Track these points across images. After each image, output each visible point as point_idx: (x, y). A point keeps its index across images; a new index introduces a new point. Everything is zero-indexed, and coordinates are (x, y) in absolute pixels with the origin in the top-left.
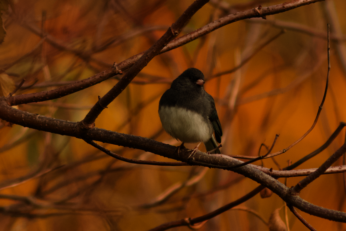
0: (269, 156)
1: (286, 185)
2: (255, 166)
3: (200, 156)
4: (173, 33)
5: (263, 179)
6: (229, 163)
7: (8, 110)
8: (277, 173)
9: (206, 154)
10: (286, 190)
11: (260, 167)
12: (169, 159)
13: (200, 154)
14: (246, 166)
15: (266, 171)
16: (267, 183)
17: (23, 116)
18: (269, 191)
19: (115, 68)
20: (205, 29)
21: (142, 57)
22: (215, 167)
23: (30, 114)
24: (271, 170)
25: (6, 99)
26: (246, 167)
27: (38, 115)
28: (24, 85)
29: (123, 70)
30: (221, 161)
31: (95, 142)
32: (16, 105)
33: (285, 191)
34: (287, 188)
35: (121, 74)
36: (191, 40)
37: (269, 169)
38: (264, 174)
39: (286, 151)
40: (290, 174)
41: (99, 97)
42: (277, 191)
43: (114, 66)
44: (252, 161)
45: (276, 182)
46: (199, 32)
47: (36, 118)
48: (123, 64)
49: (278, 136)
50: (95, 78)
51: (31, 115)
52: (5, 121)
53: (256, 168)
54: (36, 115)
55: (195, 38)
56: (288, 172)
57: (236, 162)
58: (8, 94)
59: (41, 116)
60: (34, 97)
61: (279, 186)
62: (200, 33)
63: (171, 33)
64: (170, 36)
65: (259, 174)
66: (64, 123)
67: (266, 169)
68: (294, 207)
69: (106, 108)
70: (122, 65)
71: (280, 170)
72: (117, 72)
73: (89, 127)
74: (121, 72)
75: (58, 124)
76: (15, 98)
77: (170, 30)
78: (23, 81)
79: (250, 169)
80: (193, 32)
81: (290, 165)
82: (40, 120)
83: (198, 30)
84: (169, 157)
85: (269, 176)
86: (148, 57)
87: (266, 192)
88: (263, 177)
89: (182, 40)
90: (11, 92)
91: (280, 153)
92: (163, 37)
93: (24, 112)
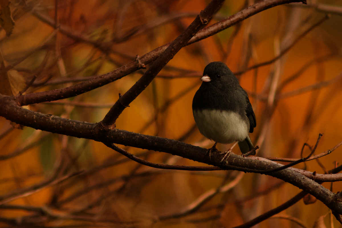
0: (312, 157)
1: (331, 190)
2: (297, 170)
3: (234, 159)
4: (202, 21)
5: (305, 184)
6: (267, 166)
7: (18, 111)
8: (321, 177)
9: (241, 157)
10: (332, 196)
11: (301, 171)
12: (200, 163)
13: (234, 157)
14: (286, 169)
15: (309, 175)
16: (310, 188)
17: (34, 118)
18: (314, 198)
19: (138, 62)
20: (238, 16)
21: (167, 48)
22: (251, 172)
23: (43, 114)
24: (314, 174)
25: (15, 98)
26: (286, 171)
27: (52, 116)
28: (36, 82)
29: (146, 63)
30: (258, 164)
31: (116, 145)
32: (26, 105)
33: (330, 197)
34: (332, 194)
35: (145, 68)
36: (223, 28)
37: (312, 173)
38: (306, 178)
39: (331, 152)
40: (336, 178)
41: (120, 94)
42: (322, 197)
43: (137, 59)
44: (293, 164)
45: (320, 187)
46: (232, 20)
47: (50, 119)
48: (147, 57)
49: (322, 135)
50: (115, 73)
51: (43, 116)
52: (14, 123)
53: (298, 172)
54: (49, 116)
55: (227, 27)
56: (334, 176)
57: (274, 166)
58: (18, 92)
59: (55, 117)
60: (47, 96)
61: (324, 192)
62: (233, 21)
63: (200, 21)
64: (199, 25)
65: (301, 178)
66: (81, 124)
67: (309, 173)
68: (340, 215)
69: (128, 107)
70: (146, 58)
71: (326, 173)
72: (140, 66)
73: (109, 128)
74: (144, 66)
75: (74, 125)
76: (25, 97)
77: (198, 18)
78: (34, 78)
79: (291, 173)
80: (225, 20)
81: (337, 167)
82: (54, 121)
83: (229, 19)
84: (200, 161)
85: (311, 180)
86: (174, 49)
87: (309, 198)
88: (305, 182)
89: (212, 29)
90: (20, 90)
91: (324, 154)
92: (190, 26)
93: (36, 113)
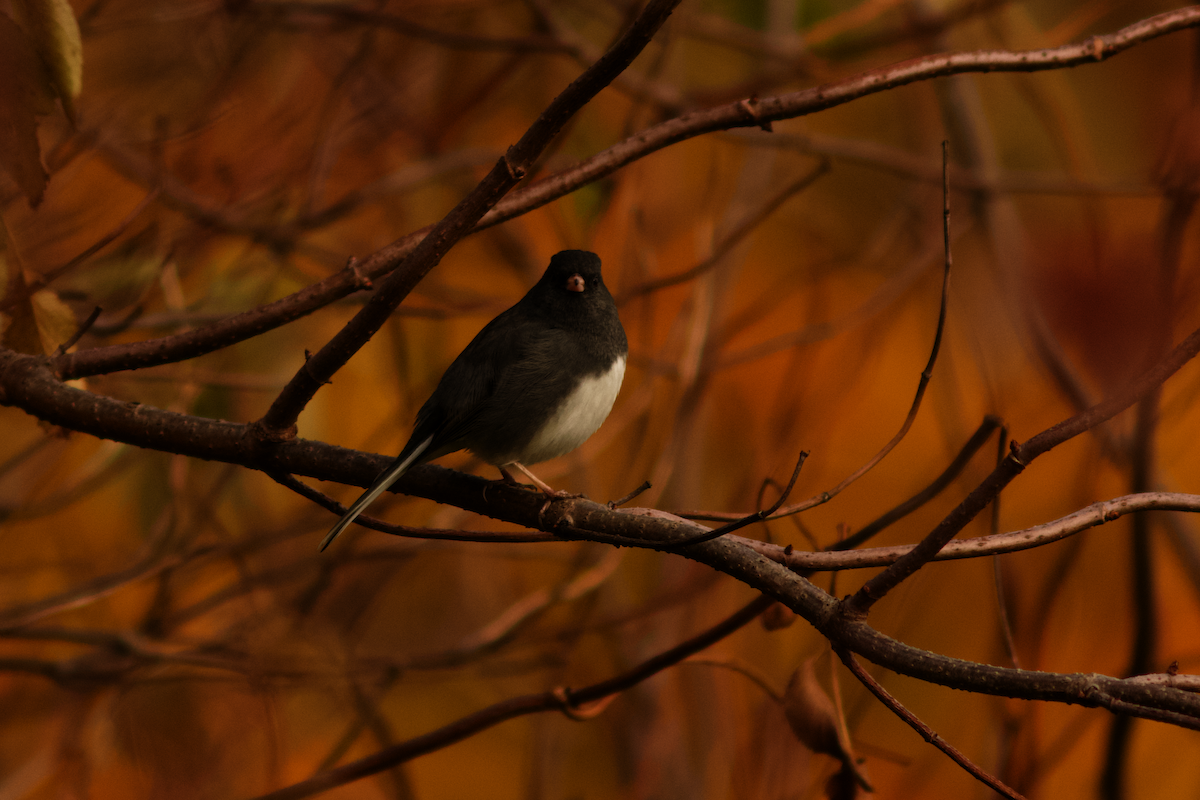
0: (783, 511)
1: (832, 592)
2: (744, 540)
3: (590, 513)
4: (511, 171)
5: (766, 576)
6: (670, 532)
7: (55, 392)
8: (805, 559)
9: (606, 509)
10: (831, 606)
11: (756, 544)
12: (505, 523)
13: (590, 510)
14: (717, 539)
15: (776, 554)
16: (777, 586)
17: (96, 410)
18: (788, 611)
19: (353, 273)
20: (601, 161)
21: (425, 240)
22: (631, 545)
23: (117, 402)
24: (788, 550)
25: (49, 361)
26: (717, 543)
27: (139, 406)
28: (101, 322)
29: (374, 275)
30: (648, 526)
31: (298, 478)
32: (77, 376)
33: (828, 609)
34: (832, 601)
35: (369, 288)
36: (564, 191)
37: (783, 548)
38: (768, 561)
39: (830, 498)
40: (843, 562)
41: (307, 352)
42: (807, 609)
43: (351, 266)
44: (734, 526)
45: (801, 583)
46: (587, 169)
47: (133, 414)
48: (376, 262)
49: (806, 455)
50: (296, 301)
51: (117, 406)
52: (47, 423)
53: (747, 546)
54: (132, 405)
55: (575, 186)
56: (837, 556)
57: (688, 529)
58: (55, 347)
59: (146, 409)
60: (128, 355)
61: (811, 595)
62: (589, 173)
63: (507, 172)
64: (502, 181)
65: (755, 562)
66: (211, 426)
67: (774, 548)
68: (852, 653)
69: (327, 385)
70: (372, 262)
71: (817, 550)
72: (357, 284)
73: (281, 437)
74: (369, 284)
75: (194, 429)
76: (73, 360)
77: (501, 164)
78: (97, 312)
79: (730, 548)
80: (569, 170)
81: (846, 536)
82: (145, 418)
83: (582, 165)
84: (504, 518)
85: (781, 566)
86: (443, 241)
87: (778, 613)
88: (765, 571)
89: (537, 192)
90: (62, 341)
91: (813, 502)
92: (483, 183)
93: (100, 397)
